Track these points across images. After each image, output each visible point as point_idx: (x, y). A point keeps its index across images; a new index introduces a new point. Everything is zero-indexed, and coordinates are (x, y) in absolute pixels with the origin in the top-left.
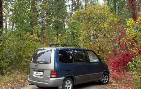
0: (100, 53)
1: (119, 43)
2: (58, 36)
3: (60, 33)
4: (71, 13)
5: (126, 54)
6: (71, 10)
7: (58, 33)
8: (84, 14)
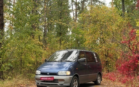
0: (109, 59)
1: (129, 46)
2: (60, 43)
3: (63, 40)
4: (75, 19)
5: (137, 57)
6: (75, 15)
7: (60, 39)
8: (89, 16)
